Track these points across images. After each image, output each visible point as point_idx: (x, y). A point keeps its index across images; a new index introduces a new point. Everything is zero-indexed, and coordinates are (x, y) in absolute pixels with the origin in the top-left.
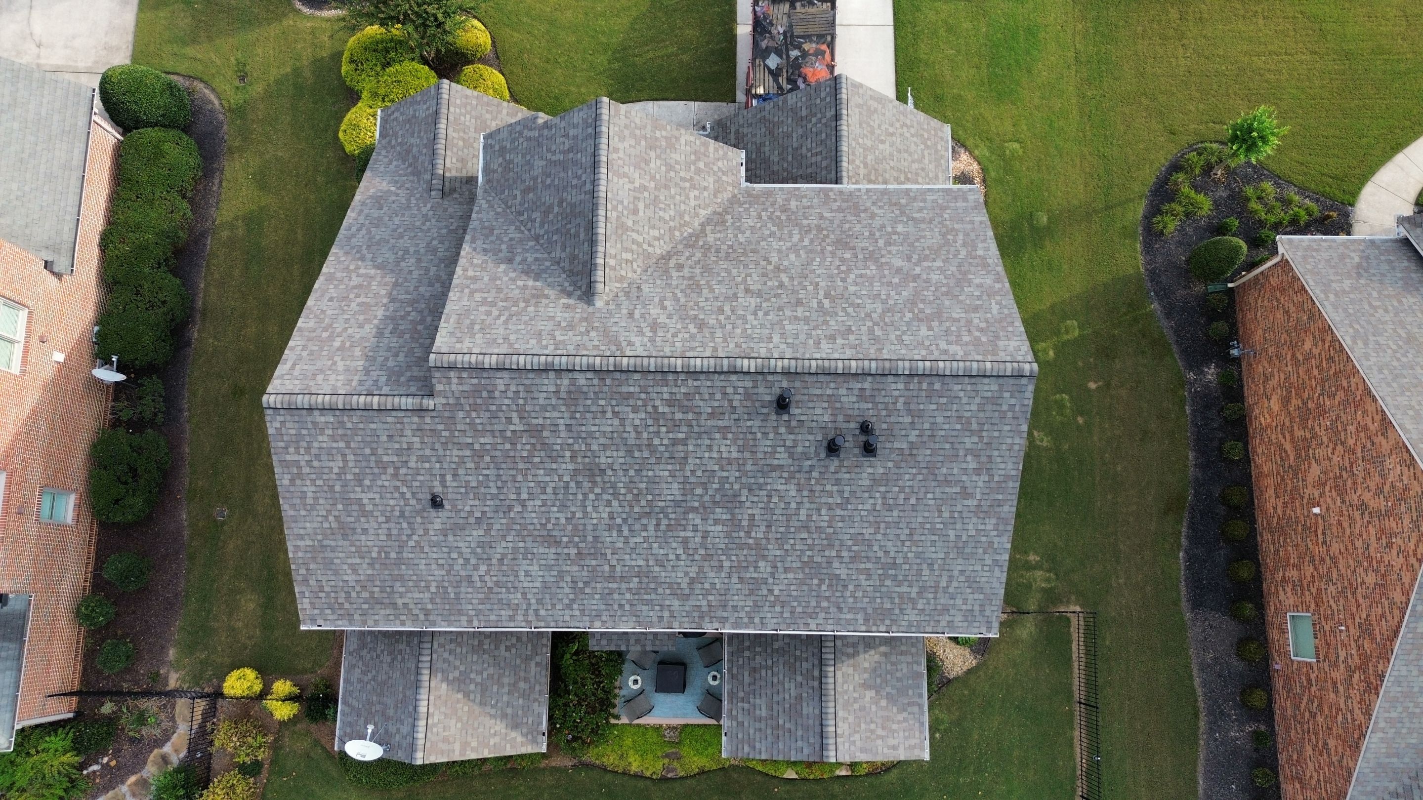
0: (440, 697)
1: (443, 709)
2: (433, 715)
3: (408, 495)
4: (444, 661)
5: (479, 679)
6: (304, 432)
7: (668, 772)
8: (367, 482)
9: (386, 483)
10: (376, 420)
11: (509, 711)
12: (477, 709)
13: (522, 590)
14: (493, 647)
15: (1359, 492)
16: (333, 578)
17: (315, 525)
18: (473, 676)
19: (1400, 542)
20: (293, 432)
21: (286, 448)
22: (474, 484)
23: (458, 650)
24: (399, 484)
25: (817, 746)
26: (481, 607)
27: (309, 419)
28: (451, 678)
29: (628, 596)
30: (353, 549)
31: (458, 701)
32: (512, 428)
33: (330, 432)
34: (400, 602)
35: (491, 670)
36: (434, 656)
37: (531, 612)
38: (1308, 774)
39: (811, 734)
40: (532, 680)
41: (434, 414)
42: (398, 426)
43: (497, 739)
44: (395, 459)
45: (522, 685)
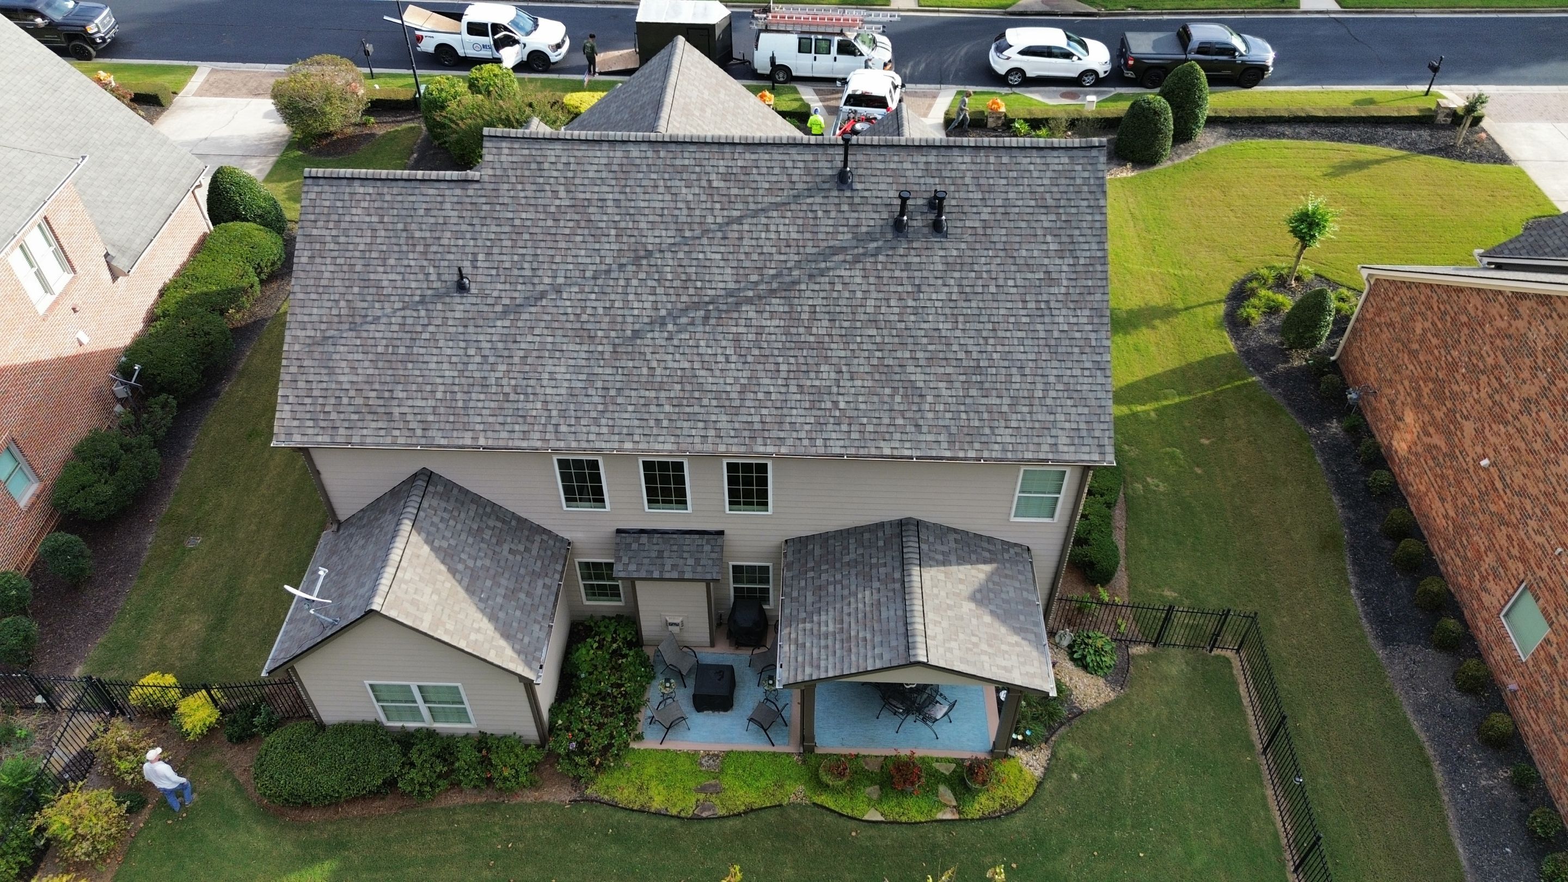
0: (418, 556)
1: (419, 570)
2: (405, 570)
3: (433, 277)
4: (432, 524)
5: (470, 563)
6: (339, 204)
7: (704, 810)
8: (392, 262)
9: (412, 263)
10: (417, 191)
11: (502, 615)
12: (462, 593)
13: (542, 398)
14: (494, 540)
15: (1517, 396)
16: (325, 378)
17: (324, 311)
18: (463, 556)
20: (327, 203)
21: (315, 221)
22: (507, 265)
23: (452, 523)
24: (425, 263)
26: (491, 419)
27: (348, 190)
28: (436, 543)
29: (667, 408)
30: (358, 342)
31: (440, 572)
32: (557, 202)
33: (366, 204)
34: (396, 411)
35: (487, 562)
36: (422, 514)
37: (550, 428)
40: (537, 600)
41: (477, 186)
42: (439, 199)
43: (480, 637)
44: (428, 234)
45: (522, 596)
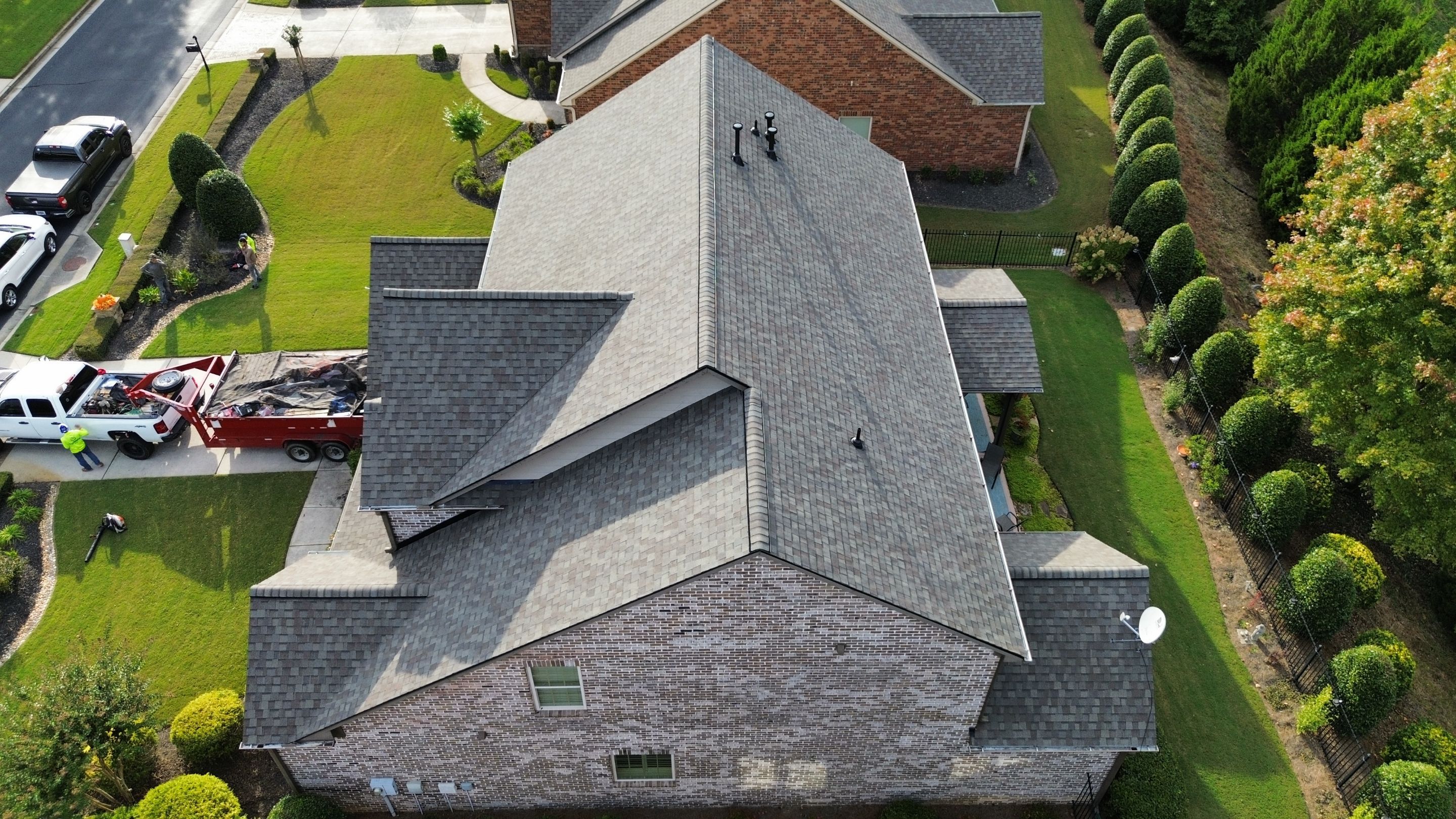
3: (855, 466)
6: (795, 526)
8: (846, 497)
9: (844, 479)
15: (760, 50)
17: (904, 576)
19: (799, 16)
22: (835, 404)
24: (843, 468)
25: (1014, 311)
30: (924, 552)
32: (774, 343)
33: (793, 500)
38: (948, 138)
39: (1005, 316)
44: (816, 455)
